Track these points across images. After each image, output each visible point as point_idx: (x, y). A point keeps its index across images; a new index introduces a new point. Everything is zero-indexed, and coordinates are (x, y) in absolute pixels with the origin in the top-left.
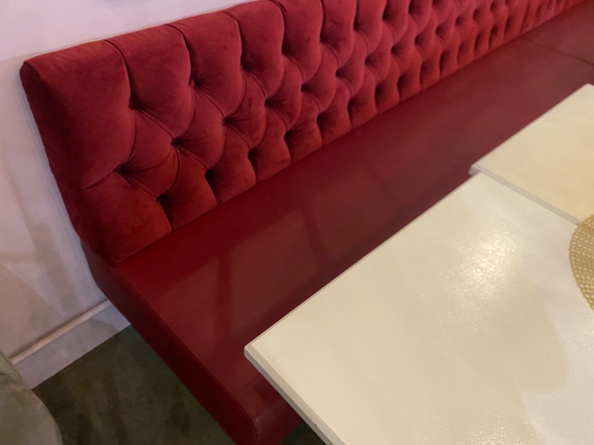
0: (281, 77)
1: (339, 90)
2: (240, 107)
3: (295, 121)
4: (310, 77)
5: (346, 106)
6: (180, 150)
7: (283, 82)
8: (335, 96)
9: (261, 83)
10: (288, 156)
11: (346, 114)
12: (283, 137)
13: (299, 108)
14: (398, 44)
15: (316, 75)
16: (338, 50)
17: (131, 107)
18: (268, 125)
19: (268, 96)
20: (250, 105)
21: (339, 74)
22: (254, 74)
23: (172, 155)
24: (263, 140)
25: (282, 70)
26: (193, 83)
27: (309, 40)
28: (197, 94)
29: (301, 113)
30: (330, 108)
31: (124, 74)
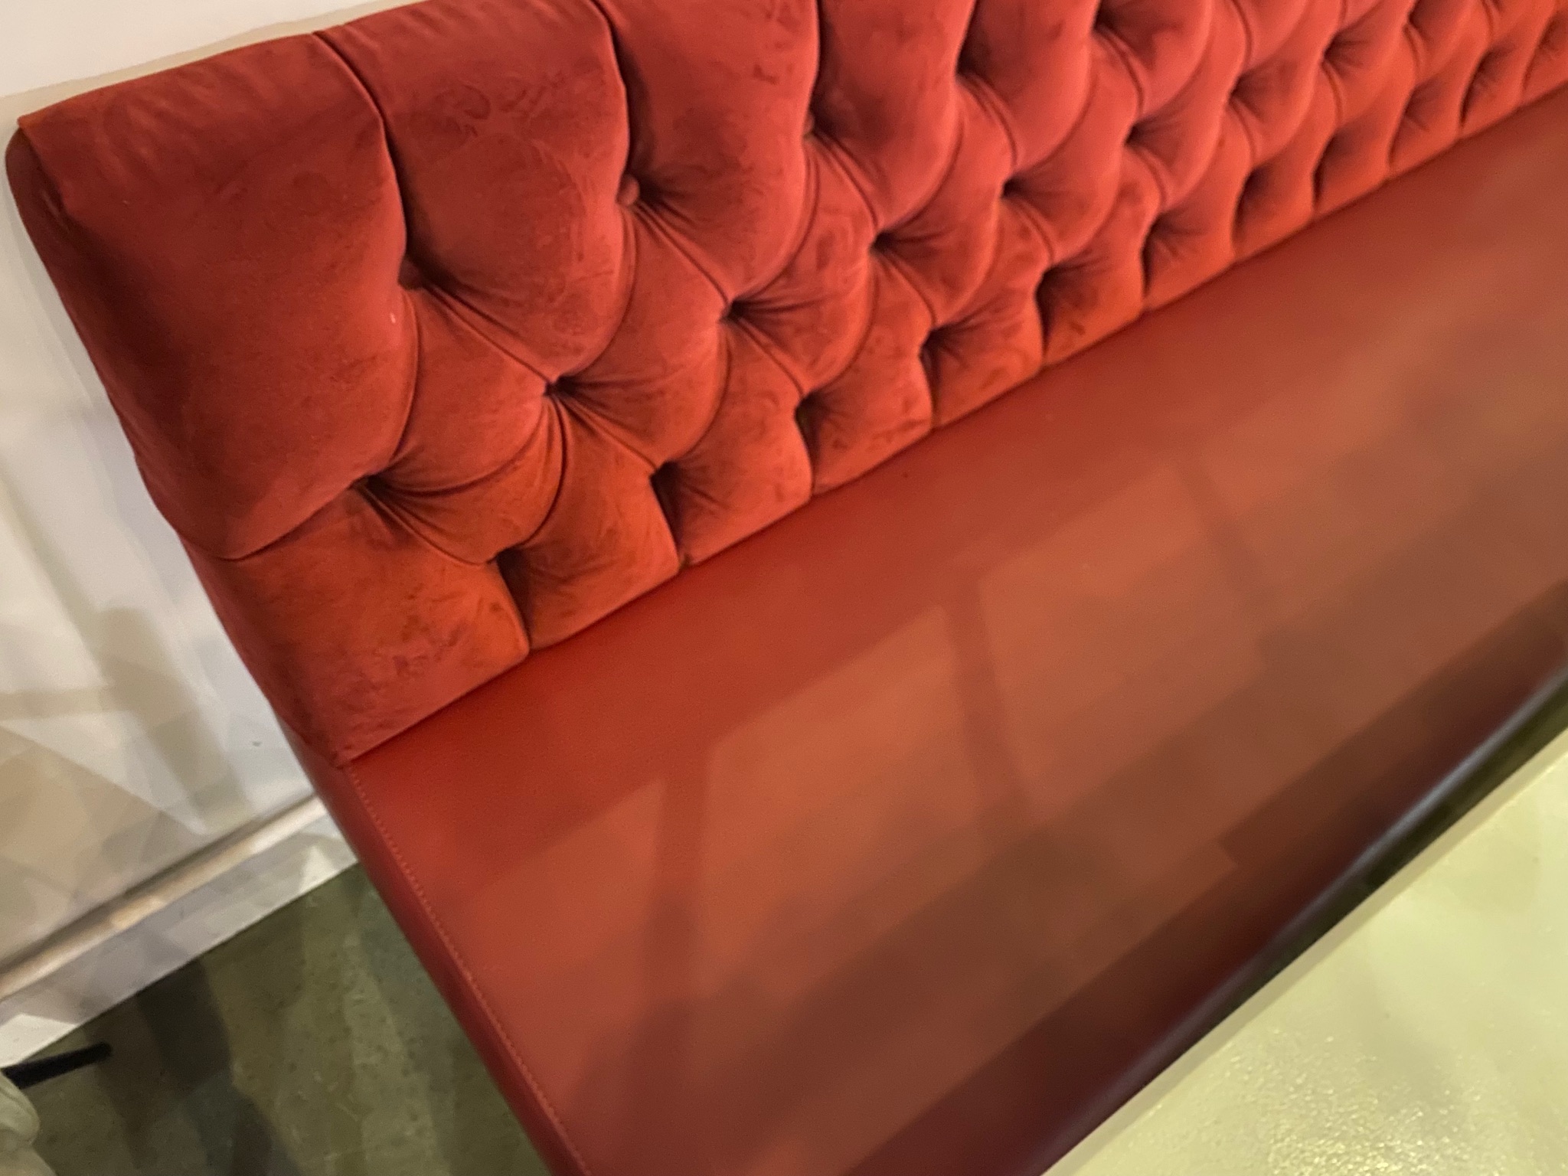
0: (940, 164)
1: (1127, 193)
2: (788, 271)
3: (964, 299)
4: (1038, 156)
5: (1137, 244)
6: (572, 413)
7: (949, 175)
8: (1112, 215)
9: (868, 187)
10: (923, 407)
11: (1133, 266)
12: (916, 350)
13: (985, 258)
14: (1352, 27)
15: (1062, 147)
16: (1149, 63)
17: (408, 282)
18: (875, 317)
19: (884, 222)
20: (822, 263)
21: (1136, 136)
22: (850, 154)
23: (543, 433)
24: (851, 366)
25: (946, 138)
26: (633, 191)
27: (1056, 32)
28: (643, 232)
29: (990, 274)
30: (1086, 251)
31: (380, 181)
